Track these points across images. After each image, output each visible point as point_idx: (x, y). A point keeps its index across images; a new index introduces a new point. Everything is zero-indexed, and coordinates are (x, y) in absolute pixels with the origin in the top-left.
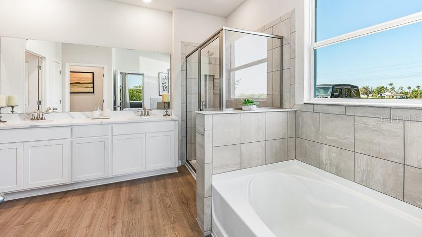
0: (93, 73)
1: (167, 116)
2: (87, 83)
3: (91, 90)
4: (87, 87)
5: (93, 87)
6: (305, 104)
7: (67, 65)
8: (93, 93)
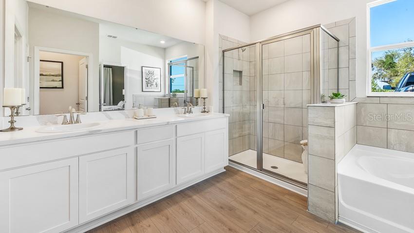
0: (62, 63)
1: (206, 114)
2: (53, 76)
3: (59, 84)
4: (53, 81)
5: (62, 81)
6: (368, 97)
7: (37, 49)
8: (63, 88)
